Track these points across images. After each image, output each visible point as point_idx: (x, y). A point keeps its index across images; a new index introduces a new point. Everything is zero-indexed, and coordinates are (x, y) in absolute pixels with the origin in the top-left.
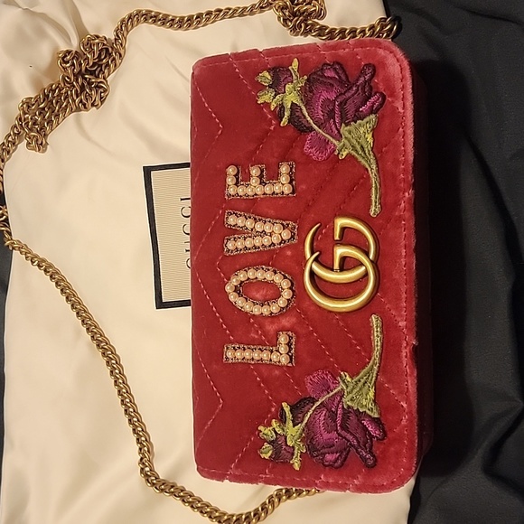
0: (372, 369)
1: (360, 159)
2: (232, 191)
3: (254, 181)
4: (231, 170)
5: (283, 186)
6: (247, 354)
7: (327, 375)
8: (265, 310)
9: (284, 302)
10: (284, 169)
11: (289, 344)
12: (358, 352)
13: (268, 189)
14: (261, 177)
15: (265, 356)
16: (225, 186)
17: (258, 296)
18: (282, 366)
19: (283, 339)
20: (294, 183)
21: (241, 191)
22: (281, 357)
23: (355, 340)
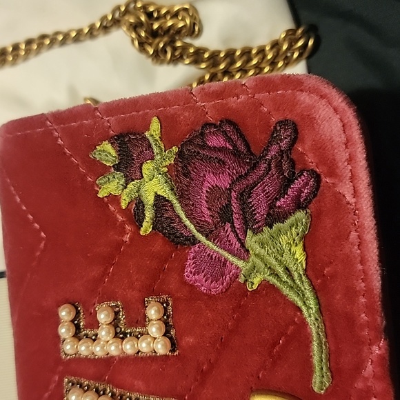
1: (286, 291)
2: (68, 348)
3: (104, 333)
4: (65, 313)
5: (154, 342)
10: (153, 312)
13: (128, 347)
14: (115, 323)
16: (57, 340)
20: (173, 332)
21: (84, 349)
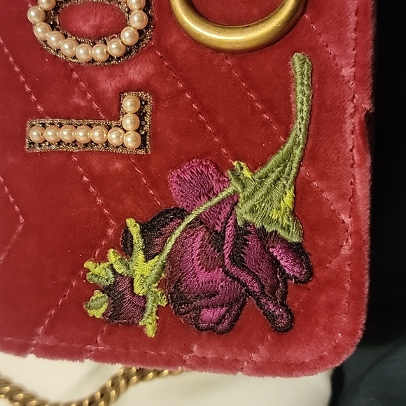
0: (290, 153)
6: (65, 134)
7: (207, 167)
8: (98, 52)
9: (132, 36)
11: (140, 114)
12: (266, 124)
15: (96, 135)
17: (86, 28)
18: (127, 156)
19: (129, 104)
22: (125, 135)
23: (262, 101)
